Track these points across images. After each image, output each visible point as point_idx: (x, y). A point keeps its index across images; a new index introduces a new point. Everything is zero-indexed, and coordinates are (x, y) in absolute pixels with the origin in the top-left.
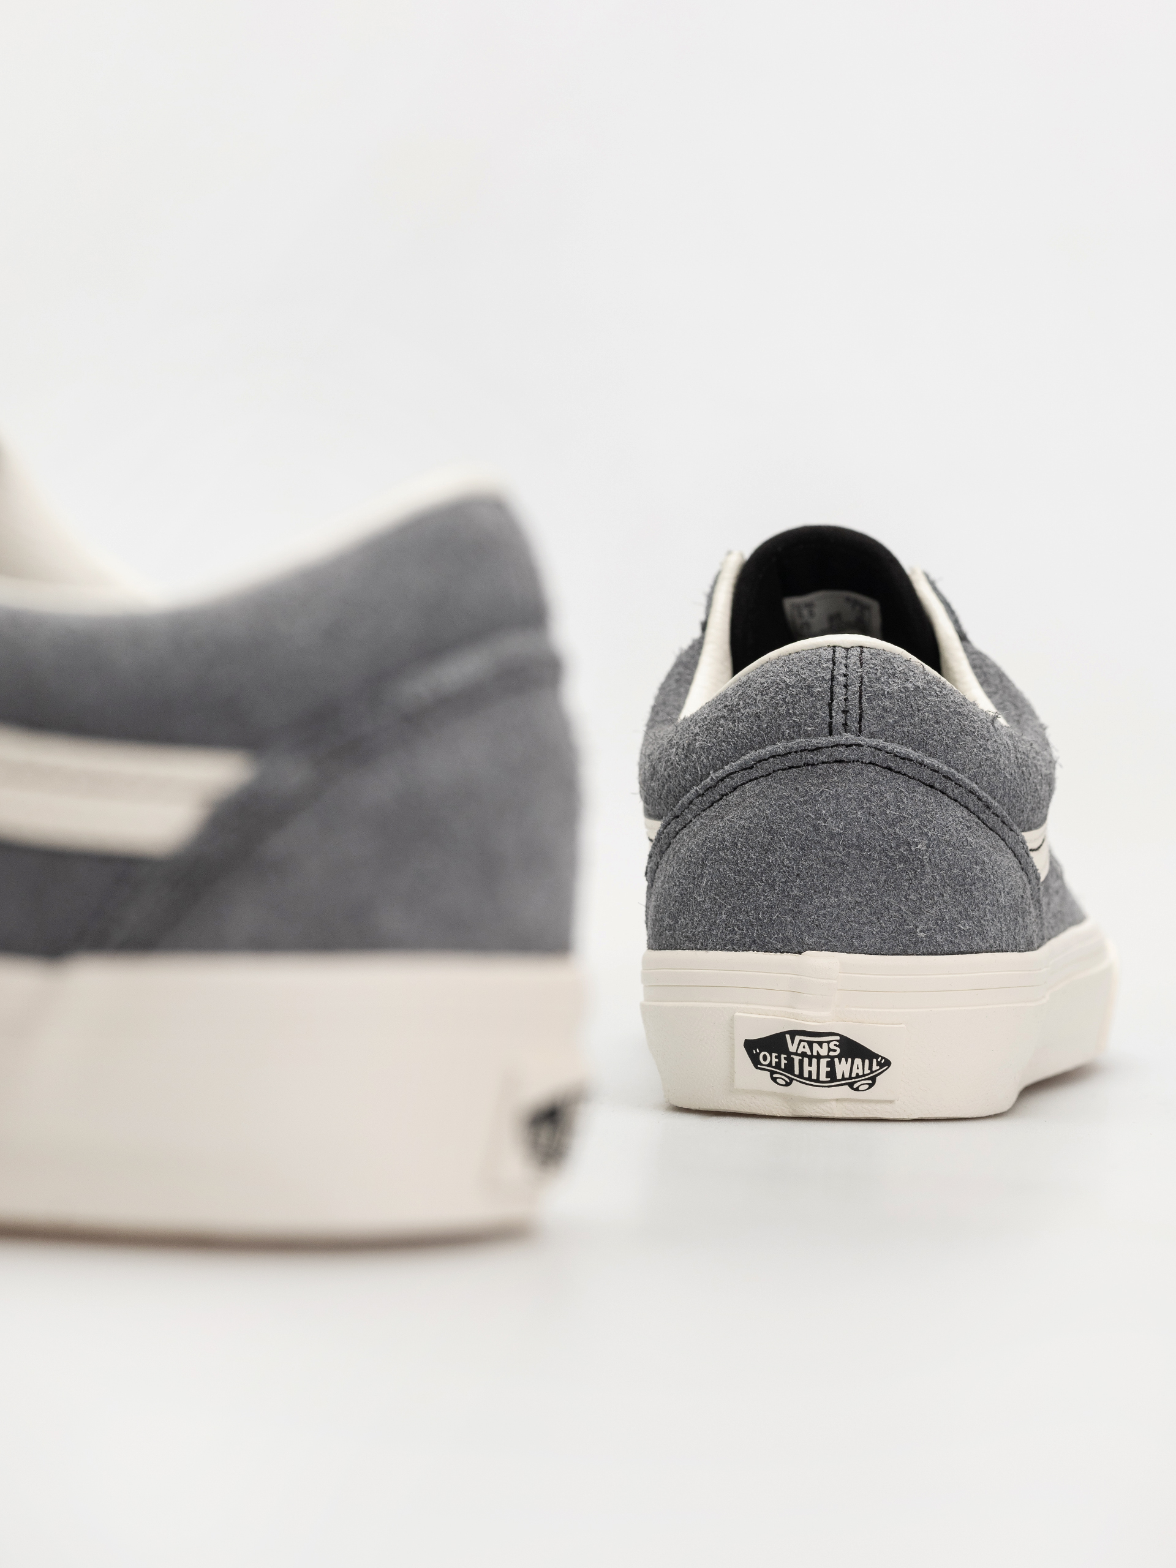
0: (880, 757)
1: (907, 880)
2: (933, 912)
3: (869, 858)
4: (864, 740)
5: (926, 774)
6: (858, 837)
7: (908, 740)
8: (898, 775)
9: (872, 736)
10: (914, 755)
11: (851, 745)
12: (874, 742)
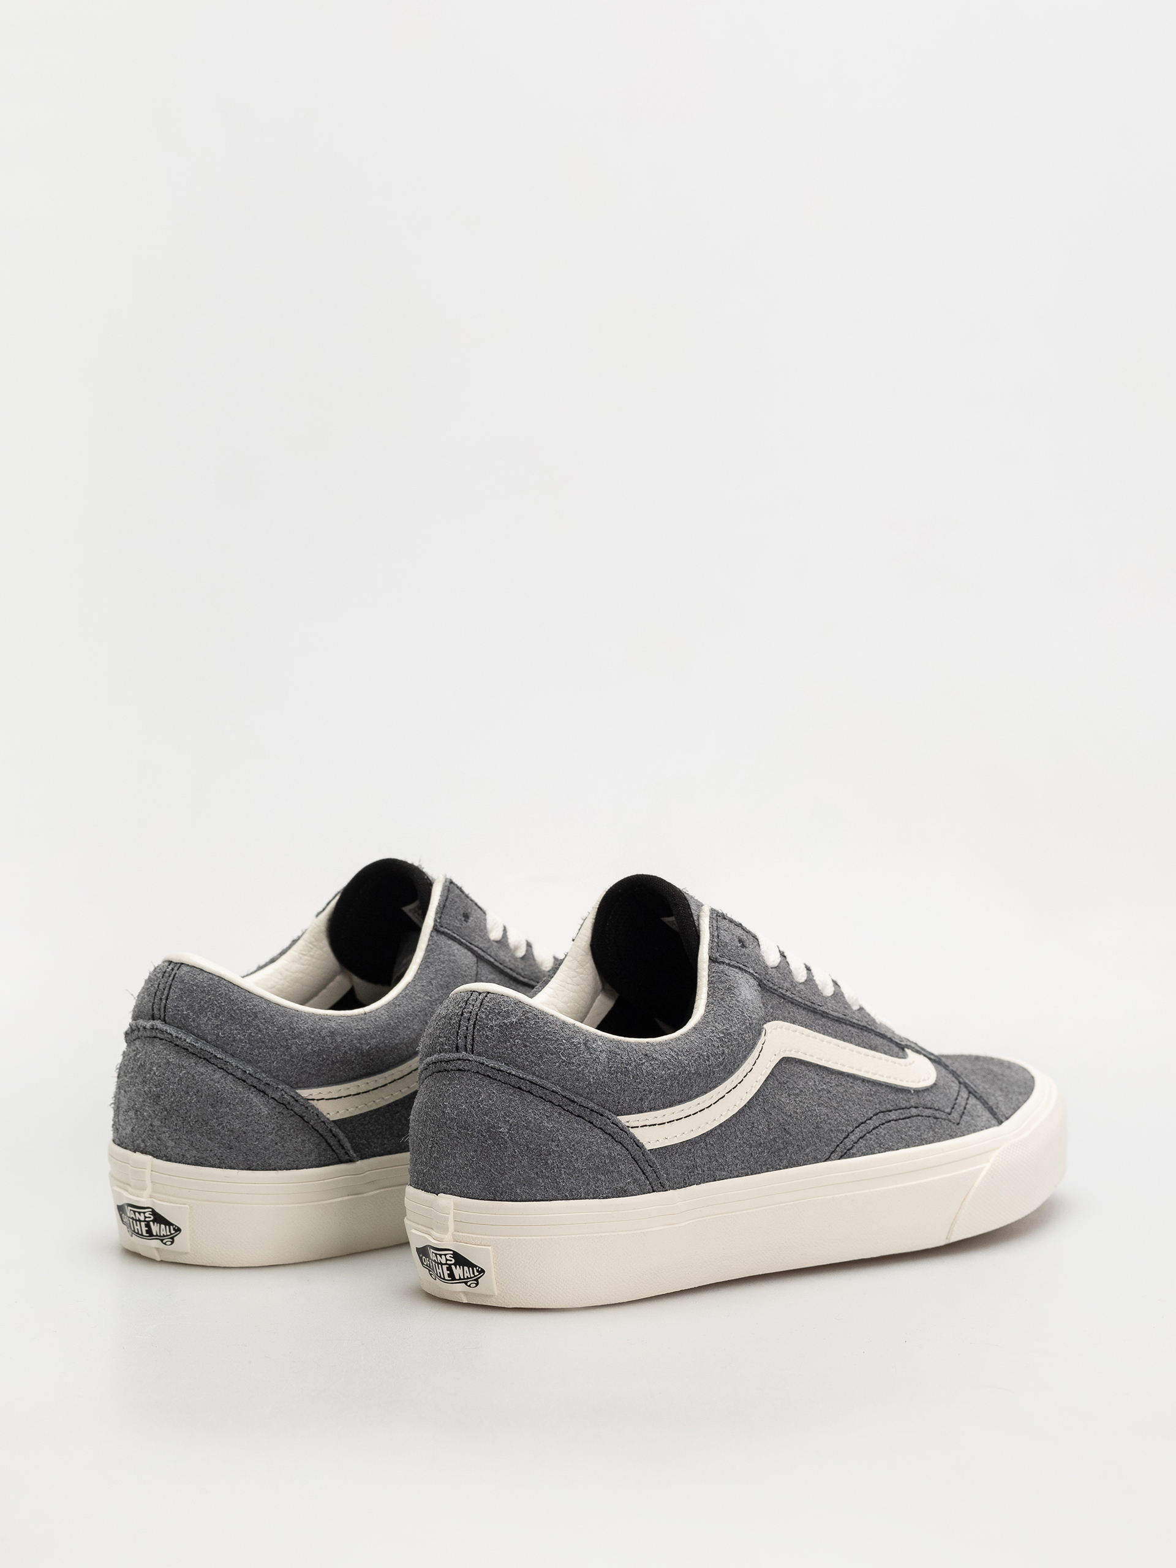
0: (482, 1069)
1: (495, 1151)
2: (514, 1173)
3: (472, 1136)
4: (472, 1057)
5: (514, 1080)
6: (465, 1121)
7: (500, 1058)
8: (494, 1081)
9: (479, 1055)
10: (504, 1068)
11: (465, 1060)
12: (478, 1059)
